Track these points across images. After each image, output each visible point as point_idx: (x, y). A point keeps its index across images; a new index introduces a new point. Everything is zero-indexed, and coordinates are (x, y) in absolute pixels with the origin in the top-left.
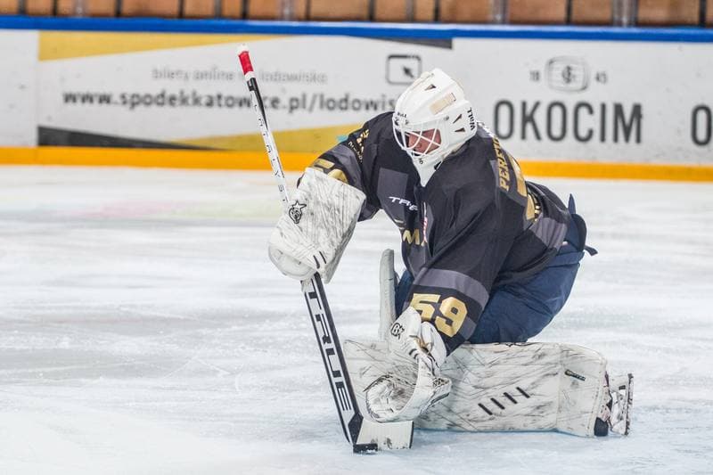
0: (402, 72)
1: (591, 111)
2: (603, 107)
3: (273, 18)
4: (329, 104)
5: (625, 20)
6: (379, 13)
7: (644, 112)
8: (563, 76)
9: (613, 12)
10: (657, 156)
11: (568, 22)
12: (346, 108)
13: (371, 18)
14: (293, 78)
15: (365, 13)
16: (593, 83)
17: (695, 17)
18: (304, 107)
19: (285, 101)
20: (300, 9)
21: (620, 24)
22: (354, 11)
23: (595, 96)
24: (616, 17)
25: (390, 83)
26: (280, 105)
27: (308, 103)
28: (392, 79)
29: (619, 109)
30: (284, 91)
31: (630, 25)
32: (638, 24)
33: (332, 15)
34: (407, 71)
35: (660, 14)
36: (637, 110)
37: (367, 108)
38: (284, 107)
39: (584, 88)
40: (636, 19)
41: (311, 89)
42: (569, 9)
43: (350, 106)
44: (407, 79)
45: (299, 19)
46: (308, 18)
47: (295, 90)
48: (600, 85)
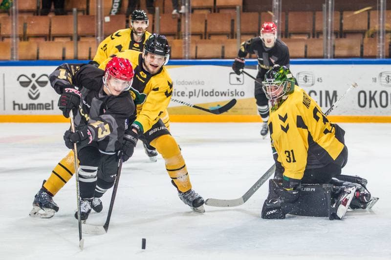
0: (236, 79)
1: (316, 94)
2: (321, 92)
3: (181, 59)
4: (205, 94)
5: (329, 55)
6: (226, 55)
7: (338, 94)
8: (304, 79)
9: (324, 53)
10: (344, 112)
11: (306, 57)
12: (213, 95)
13: (223, 57)
14: (190, 83)
15: (220, 55)
16: (316, 82)
17: (359, 54)
18: (195, 95)
19: (187, 93)
20: (193, 54)
21: (327, 58)
22: (215, 55)
23: (317, 88)
24: (325, 54)
25: (231, 84)
26: (185, 95)
27: (197, 94)
28: (232, 83)
29: (327, 93)
30: (186, 88)
31: (331, 58)
32: (334, 57)
33: (205, 57)
34: (238, 79)
35: (344, 53)
36: (335, 93)
37: (222, 95)
38: (187, 96)
39: (312, 85)
40: (334, 55)
41: (198, 88)
42: (306, 52)
43: (214, 95)
44: (239, 82)
45: (192, 59)
46: (196, 58)
47: (191, 88)
48: (319, 83)
